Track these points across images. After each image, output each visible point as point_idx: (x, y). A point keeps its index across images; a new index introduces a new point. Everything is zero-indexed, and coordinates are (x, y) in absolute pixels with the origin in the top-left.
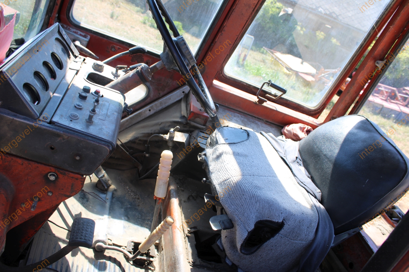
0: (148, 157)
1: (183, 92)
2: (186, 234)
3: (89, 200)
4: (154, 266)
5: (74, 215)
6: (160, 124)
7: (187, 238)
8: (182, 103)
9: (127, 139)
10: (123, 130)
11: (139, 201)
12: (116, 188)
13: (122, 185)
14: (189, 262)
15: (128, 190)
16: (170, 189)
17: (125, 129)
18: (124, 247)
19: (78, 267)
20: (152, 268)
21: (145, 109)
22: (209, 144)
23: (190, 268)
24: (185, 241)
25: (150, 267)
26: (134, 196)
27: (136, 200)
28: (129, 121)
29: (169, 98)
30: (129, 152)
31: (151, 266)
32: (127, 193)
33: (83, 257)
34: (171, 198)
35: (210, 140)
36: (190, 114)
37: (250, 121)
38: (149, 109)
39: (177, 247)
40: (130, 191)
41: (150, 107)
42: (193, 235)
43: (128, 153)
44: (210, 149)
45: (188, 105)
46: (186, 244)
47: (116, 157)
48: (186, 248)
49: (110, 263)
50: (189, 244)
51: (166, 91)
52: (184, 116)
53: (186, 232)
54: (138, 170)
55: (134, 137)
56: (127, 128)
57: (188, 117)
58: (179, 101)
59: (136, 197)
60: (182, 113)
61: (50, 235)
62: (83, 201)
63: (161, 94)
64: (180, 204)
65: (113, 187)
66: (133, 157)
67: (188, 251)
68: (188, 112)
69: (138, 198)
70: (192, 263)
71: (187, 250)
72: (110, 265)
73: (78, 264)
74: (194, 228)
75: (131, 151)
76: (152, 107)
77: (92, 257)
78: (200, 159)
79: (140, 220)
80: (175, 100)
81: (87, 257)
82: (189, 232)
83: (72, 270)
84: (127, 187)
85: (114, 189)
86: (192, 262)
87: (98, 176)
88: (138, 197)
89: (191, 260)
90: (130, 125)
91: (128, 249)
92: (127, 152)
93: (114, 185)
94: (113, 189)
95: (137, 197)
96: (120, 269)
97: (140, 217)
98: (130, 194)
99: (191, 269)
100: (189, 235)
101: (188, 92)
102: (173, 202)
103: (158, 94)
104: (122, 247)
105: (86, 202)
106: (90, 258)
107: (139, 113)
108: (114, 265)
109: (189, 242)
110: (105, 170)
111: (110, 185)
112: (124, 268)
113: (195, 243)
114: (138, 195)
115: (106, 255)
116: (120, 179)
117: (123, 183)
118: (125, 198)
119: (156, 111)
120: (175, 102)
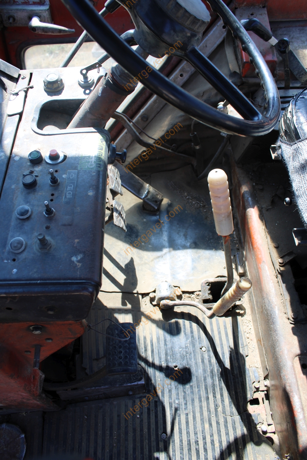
0: (199, 149)
1: (224, 27)
2: (278, 270)
3: (139, 234)
4: (243, 307)
5: (124, 267)
6: (201, 95)
7: (279, 276)
8: (226, 49)
9: (163, 131)
10: (155, 116)
11: (205, 211)
12: (170, 201)
13: (177, 193)
14: (288, 319)
15: (187, 197)
16: (243, 192)
17: (157, 114)
18: (198, 293)
19: (146, 339)
20: (242, 312)
21: (174, 76)
22: (284, 132)
23: (291, 329)
24: (278, 282)
25: (238, 311)
26: (197, 205)
27: (201, 209)
28: (157, 101)
29: (205, 45)
30: (171, 149)
31: (239, 309)
32: (187, 203)
33: (149, 323)
34: (247, 209)
35: (284, 125)
36: (243, 67)
38: (180, 74)
39: (267, 294)
40: (190, 198)
41: (180, 70)
42: (288, 267)
43: (170, 151)
44: (287, 146)
45: (237, 49)
46: (281, 287)
47: (157, 158)
48: (281, 294)
49: (184, 322)
50: (284, 285)
52: (235, 73)
53: (277, 267)
54: (192, 165)
55: (171, 124)
56: (158, 112)
57: (242, 72)
58: (221, 46)
59: (200, 205)
60: (231, 67)
61: (100, 309)
62: (132, 239)
64: (262, 216)
65: (165, 201)
66: (179, 152)
67: (284, 300)
68: (240, 62)
69: (204, 206)
70: (292, 320)
71: (283, 296)
72: (184, 325)
73: (145, 335)
74: (289, 254)
75: (173, 146)
76: (183, 70)
77: (160, 319)
78: (275, 157)
79: (212, 241)
80: (216, 46)
81: (154, 320)
82: (282, 265)
83: (140, 346)
84: (184, 193)
85: (168, 203)
86: (293, 318)
87: (140, 197)
88: (203, 203)
89: (290, 314)
90: (162, 106)
91: (204, 297)
92: (168, 150)
93: (167, 198)
94: (167, 205)
95: (202, 205)
96: (198, 326)
97: (211, 237)
98: (191, 203)
99: (293, 328)
100: (282, 269)
102: (251, 216)
104: (195, 293)
105: (136, 239)
106: (158, 320)
108: (190, 323)
109: (284, 283)
110: (147, 183)
111: (162, 200)
112: (204, 324)
113: (293, 280)
114: (203, 201)
115: (176, 312)
116: (173, 184)
117: (178, 189)
118: (186, 212)
119: (191, 72)
120: (215, 48)
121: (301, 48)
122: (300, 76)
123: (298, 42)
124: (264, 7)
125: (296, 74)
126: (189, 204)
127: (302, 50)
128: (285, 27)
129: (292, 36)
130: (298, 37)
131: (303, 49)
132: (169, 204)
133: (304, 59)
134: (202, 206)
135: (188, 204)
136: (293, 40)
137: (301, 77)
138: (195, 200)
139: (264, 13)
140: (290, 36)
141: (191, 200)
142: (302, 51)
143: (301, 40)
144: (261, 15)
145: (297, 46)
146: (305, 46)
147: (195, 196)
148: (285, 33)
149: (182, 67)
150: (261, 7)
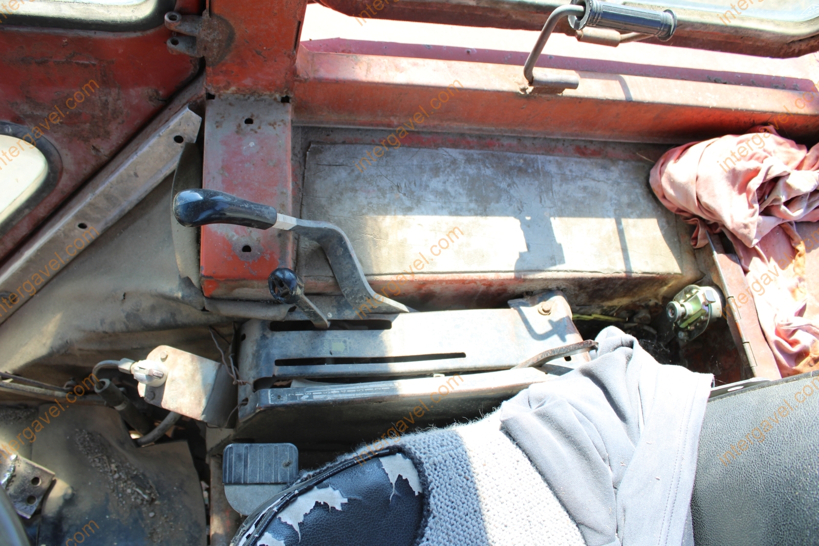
1: (179, 139)
6: (120, 298)
12: (73, 487)
15: (117, 476)
21: (63, 226)
26: (135, 498)
27: (145, 510)
29: (132, 173)
32: (113, 492)
37: (509, 172)
38: (78, 222)
40: (123, 477)
41: (77, 216)
51: (117, 135)
52: (189, 281)
59: (143, 499)
60: (179, 262)
63: (101, 150)
65: (60, 489)
69: (151, 502)
80: (160, 177)
88: (150, 494)
93: (66, 480)
94: (61, 502)
95: (146, 497)
98: (123, 492)
101: (196, 134)
103: (93, 152)
107: (51, 241)
114: (151, 488)
116: (88, 439)
117: (96, 451)
118: (107, 517)
119: (106, 224)
120: (160, 181)
121: (375, 212)
122: (357, 301)
123: (369, 192)
124: (285, 100)
125: (346, 292)
126: (118, 495)
127: (375, 216)
128: (344, 143)
129: (356, 173)
130: (371, 176)
131: (380, 214)
132: (68, 497)
133: (375, 243)
134: (147, 501)
135: (115, 495)
136: (357, 185)
137: (359, 303)
138: (134, 484)
139: (282, 120)
140: (353, 171)
141: (123, 483)
142: (375, 220)
143: (378, 186)
144: (273, 124)
145: (365, 202)
146: (384, 205)
147: (135, 473)
148: (341, 161)
149: (79, 212)
150: (279, 99)
